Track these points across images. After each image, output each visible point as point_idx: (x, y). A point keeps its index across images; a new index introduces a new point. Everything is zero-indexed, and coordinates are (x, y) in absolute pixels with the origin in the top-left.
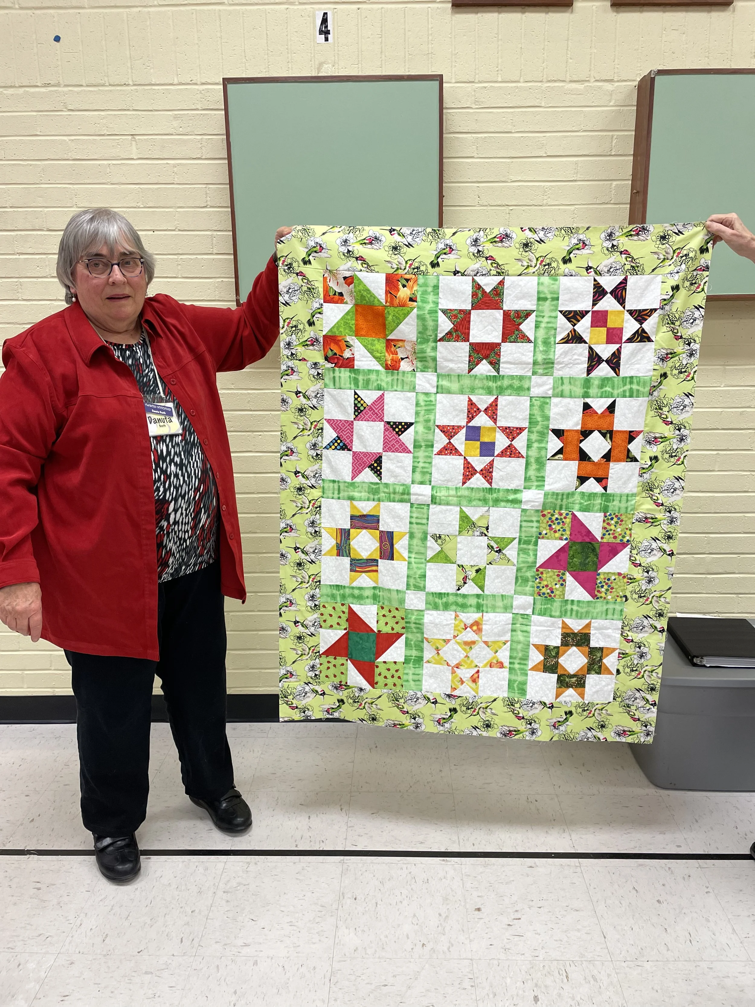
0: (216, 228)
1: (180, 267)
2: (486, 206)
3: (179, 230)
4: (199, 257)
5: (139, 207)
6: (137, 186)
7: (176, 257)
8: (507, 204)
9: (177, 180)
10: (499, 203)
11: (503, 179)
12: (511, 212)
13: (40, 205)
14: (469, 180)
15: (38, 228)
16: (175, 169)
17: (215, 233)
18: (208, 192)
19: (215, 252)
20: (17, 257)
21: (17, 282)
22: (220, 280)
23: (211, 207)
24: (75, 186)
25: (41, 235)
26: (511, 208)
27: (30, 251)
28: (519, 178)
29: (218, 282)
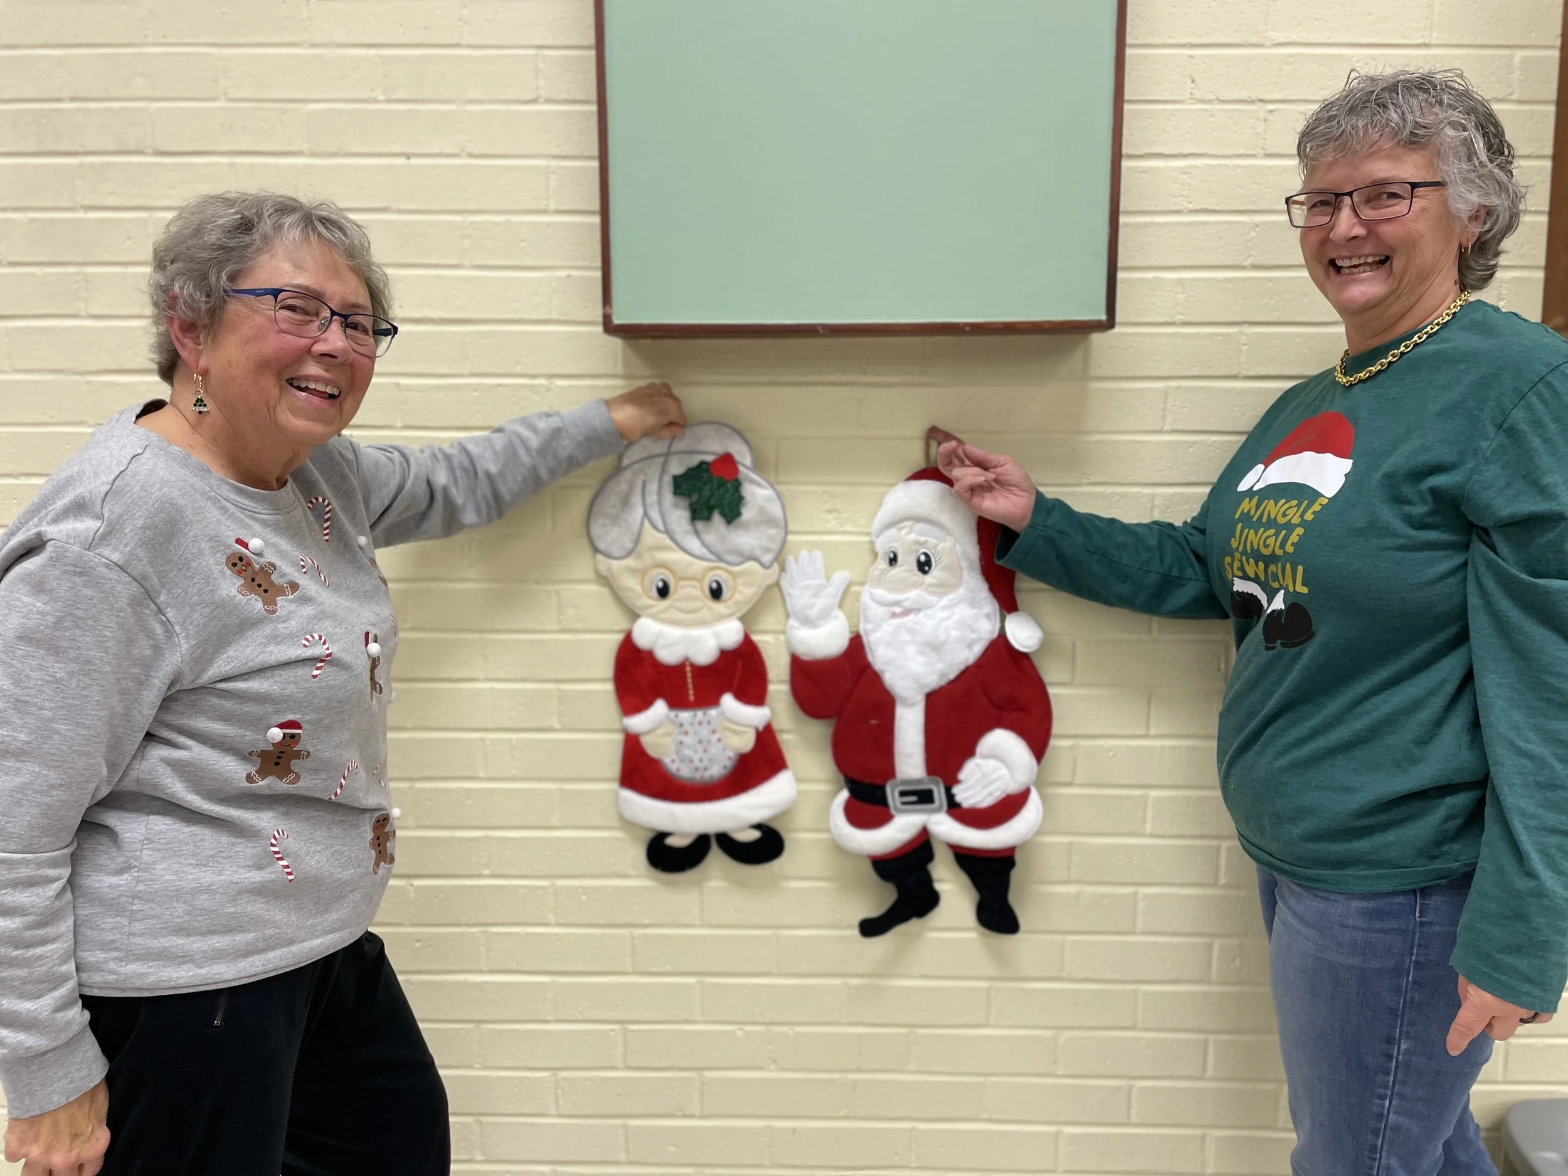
0: (557, 152)
1: (467, 242)
2: (1210, 101)
3: (471, 155)
4: (516, 218)
5: (375, 101)
6: (372, 52)
7: (458, 218)
8: (1261, 97)
9: (468, 39)
10: (1243, 95)
11: (1254, 40)
12: (1270, 117)
13: (142, 94)
14: (1171, 41)
15: (132, 147)
16: (465, 12)
17: (555, 163)
18: (541, 65)
19: (553, 206)
20: (81, 215)
21: (76, 274)
22: (562, 273)
23: (549, 101)
24: (227, 51)
25: (139, 165)
26: (1271, 107)
27: (112, 201)
28: (1293, 38)
29: (559, 278)
